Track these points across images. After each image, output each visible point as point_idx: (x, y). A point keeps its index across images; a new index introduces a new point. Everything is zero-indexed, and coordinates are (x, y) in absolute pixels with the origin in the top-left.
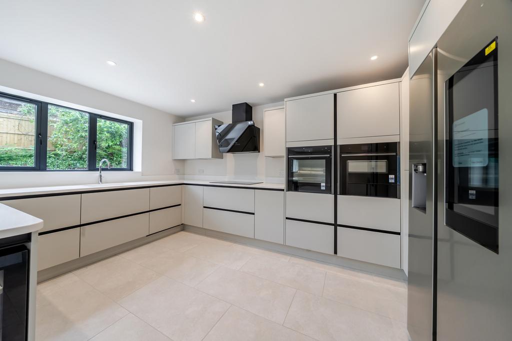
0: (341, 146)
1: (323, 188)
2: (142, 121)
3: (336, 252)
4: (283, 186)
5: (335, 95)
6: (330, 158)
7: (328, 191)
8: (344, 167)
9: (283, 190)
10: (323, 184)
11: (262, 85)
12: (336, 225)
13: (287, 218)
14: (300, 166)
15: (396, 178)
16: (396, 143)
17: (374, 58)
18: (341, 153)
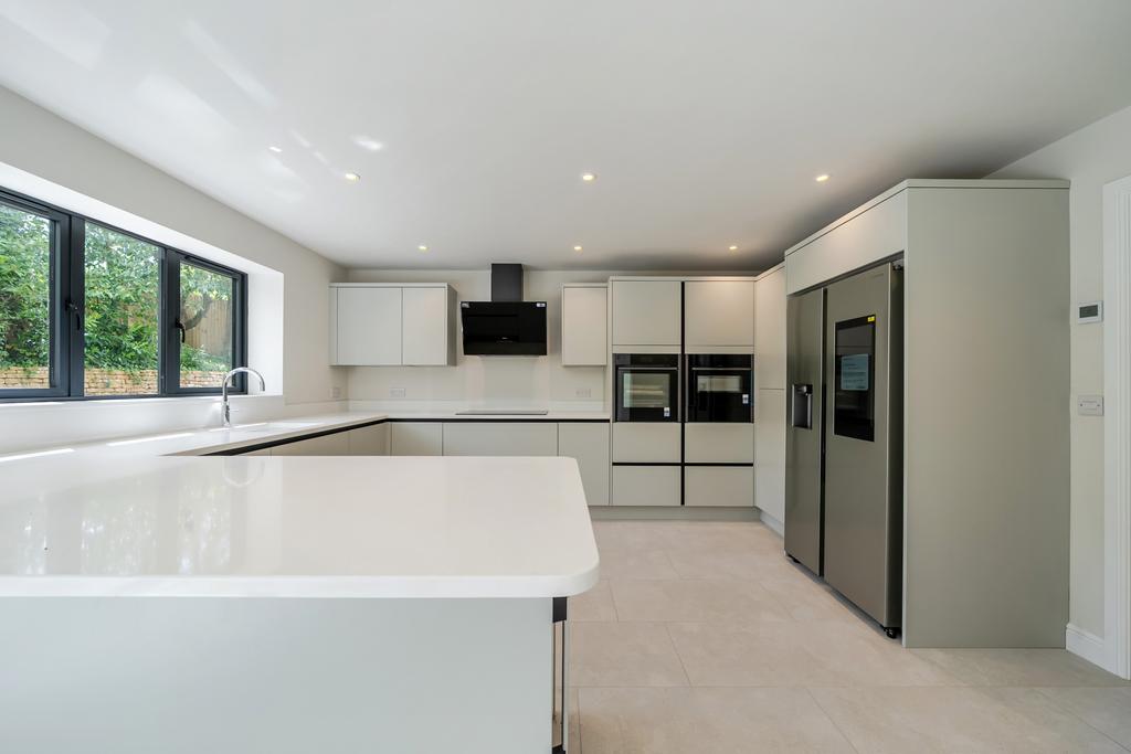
0: (690, 356)
1: (667, 415)
2: (281, 275)
3: (683, 503)
4: (609, 415)
5: (683, 284)
6: (676, 372)
7: (673, 418)
8: (693, 384)
9: (608, 421)
10: (667, 409)
11: (578, 248)
12: (683, 464)
13: (614, 464)
14: (634, 382)
15: (749, 398)
16: (749, 356)
17: (733, 248)
18: (691, 365)
